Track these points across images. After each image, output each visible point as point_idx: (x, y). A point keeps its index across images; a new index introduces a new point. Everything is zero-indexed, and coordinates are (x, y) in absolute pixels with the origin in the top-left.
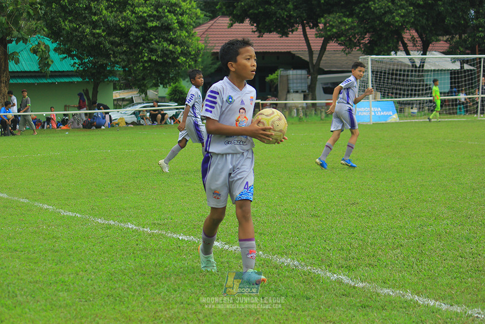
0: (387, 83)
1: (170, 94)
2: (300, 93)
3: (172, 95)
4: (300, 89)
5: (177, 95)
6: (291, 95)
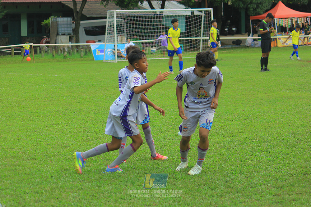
0: (130, 31)
2: (67, 35)
4: (66, 32)
6: (60, 37)
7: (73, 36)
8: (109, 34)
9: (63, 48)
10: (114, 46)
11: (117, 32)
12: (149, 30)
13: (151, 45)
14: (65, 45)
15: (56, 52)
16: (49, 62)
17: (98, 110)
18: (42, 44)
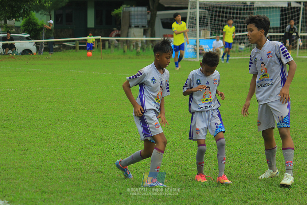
0: (214, 24)
1: (24, 25)
2: (140, 28)
3: (26, 26)
4: (140, 24)
5: (31, 26)
6: (132, 29)
7: (148, 29)
8: (190, 28)
9: (136, 43)
10: (196, 41)
11: (200, 26)
12: (238, 23)
13: (239, 41)
14: (138, 40)
15: (128, 47)
16: (120, 58)
17: (176, 117)
18: (111, 37)
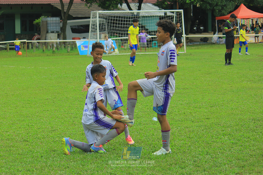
0: (110, 29)
2: (55, 33)
4: (55, 30)
6: (49, 34)
7: (61, 34)
8: (92, 32)
9: (52, 44)
11: (100, 30)
15: (46, 48)
16: (40, 56)
18: (34, 40)
